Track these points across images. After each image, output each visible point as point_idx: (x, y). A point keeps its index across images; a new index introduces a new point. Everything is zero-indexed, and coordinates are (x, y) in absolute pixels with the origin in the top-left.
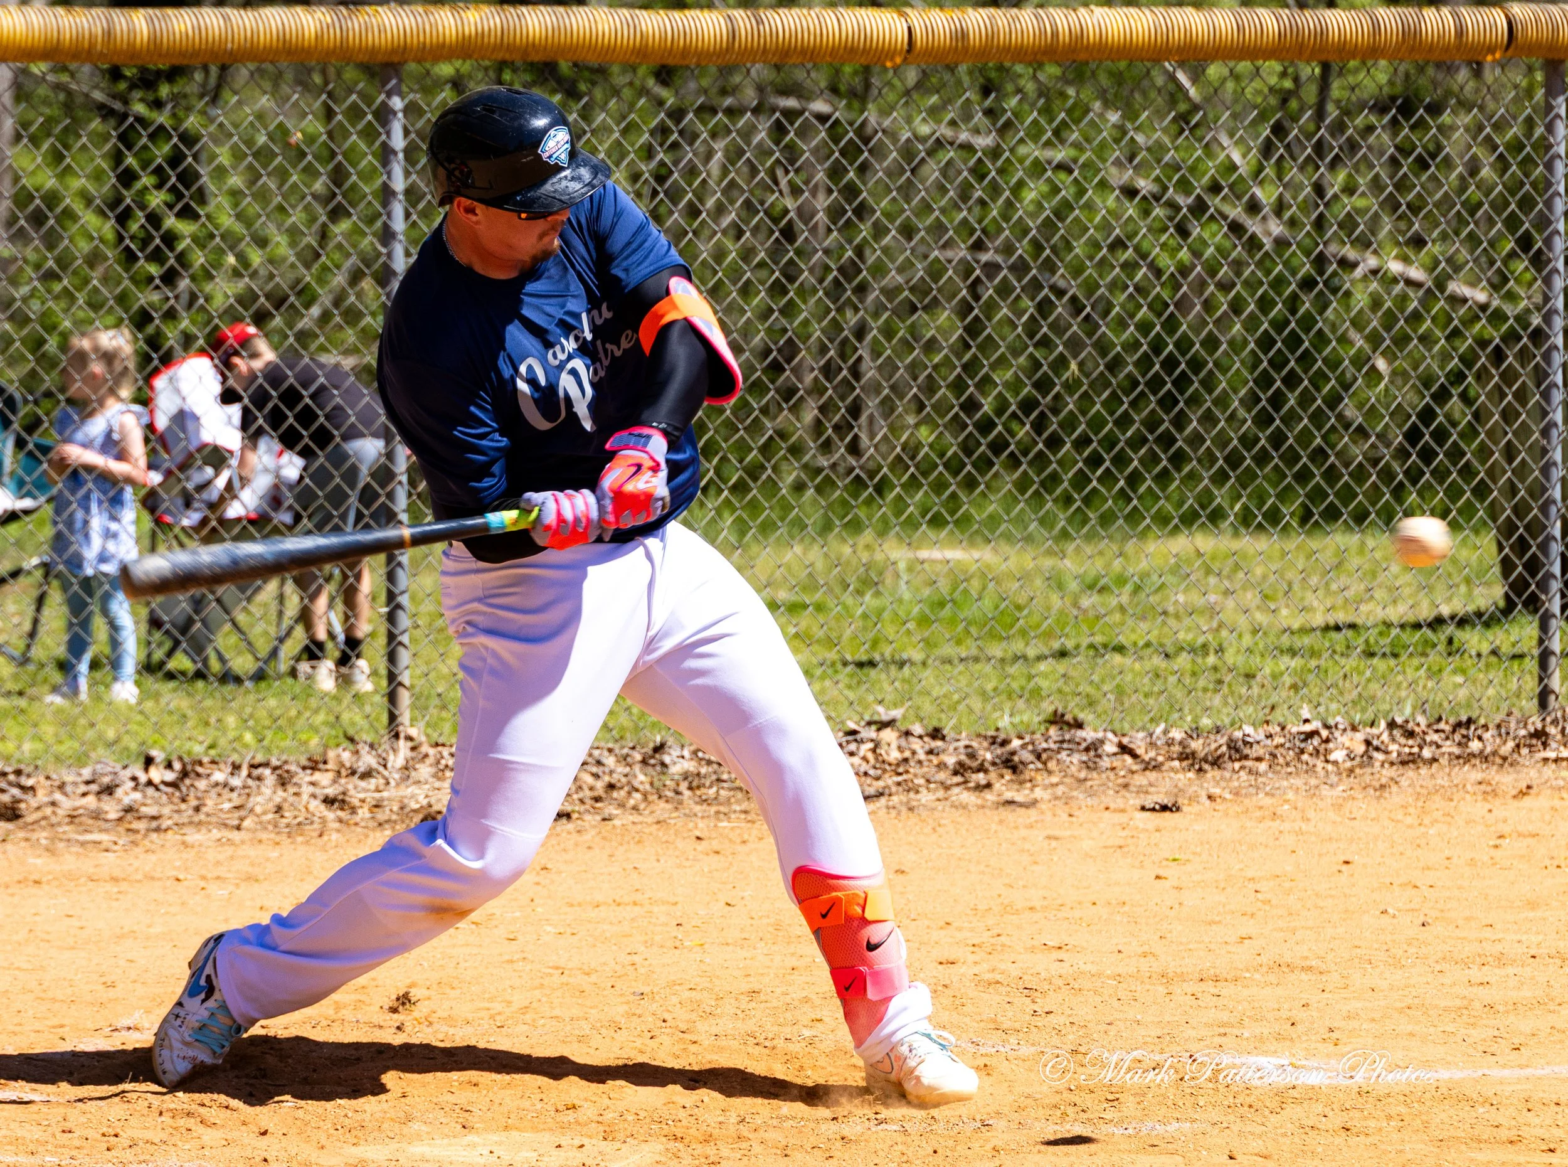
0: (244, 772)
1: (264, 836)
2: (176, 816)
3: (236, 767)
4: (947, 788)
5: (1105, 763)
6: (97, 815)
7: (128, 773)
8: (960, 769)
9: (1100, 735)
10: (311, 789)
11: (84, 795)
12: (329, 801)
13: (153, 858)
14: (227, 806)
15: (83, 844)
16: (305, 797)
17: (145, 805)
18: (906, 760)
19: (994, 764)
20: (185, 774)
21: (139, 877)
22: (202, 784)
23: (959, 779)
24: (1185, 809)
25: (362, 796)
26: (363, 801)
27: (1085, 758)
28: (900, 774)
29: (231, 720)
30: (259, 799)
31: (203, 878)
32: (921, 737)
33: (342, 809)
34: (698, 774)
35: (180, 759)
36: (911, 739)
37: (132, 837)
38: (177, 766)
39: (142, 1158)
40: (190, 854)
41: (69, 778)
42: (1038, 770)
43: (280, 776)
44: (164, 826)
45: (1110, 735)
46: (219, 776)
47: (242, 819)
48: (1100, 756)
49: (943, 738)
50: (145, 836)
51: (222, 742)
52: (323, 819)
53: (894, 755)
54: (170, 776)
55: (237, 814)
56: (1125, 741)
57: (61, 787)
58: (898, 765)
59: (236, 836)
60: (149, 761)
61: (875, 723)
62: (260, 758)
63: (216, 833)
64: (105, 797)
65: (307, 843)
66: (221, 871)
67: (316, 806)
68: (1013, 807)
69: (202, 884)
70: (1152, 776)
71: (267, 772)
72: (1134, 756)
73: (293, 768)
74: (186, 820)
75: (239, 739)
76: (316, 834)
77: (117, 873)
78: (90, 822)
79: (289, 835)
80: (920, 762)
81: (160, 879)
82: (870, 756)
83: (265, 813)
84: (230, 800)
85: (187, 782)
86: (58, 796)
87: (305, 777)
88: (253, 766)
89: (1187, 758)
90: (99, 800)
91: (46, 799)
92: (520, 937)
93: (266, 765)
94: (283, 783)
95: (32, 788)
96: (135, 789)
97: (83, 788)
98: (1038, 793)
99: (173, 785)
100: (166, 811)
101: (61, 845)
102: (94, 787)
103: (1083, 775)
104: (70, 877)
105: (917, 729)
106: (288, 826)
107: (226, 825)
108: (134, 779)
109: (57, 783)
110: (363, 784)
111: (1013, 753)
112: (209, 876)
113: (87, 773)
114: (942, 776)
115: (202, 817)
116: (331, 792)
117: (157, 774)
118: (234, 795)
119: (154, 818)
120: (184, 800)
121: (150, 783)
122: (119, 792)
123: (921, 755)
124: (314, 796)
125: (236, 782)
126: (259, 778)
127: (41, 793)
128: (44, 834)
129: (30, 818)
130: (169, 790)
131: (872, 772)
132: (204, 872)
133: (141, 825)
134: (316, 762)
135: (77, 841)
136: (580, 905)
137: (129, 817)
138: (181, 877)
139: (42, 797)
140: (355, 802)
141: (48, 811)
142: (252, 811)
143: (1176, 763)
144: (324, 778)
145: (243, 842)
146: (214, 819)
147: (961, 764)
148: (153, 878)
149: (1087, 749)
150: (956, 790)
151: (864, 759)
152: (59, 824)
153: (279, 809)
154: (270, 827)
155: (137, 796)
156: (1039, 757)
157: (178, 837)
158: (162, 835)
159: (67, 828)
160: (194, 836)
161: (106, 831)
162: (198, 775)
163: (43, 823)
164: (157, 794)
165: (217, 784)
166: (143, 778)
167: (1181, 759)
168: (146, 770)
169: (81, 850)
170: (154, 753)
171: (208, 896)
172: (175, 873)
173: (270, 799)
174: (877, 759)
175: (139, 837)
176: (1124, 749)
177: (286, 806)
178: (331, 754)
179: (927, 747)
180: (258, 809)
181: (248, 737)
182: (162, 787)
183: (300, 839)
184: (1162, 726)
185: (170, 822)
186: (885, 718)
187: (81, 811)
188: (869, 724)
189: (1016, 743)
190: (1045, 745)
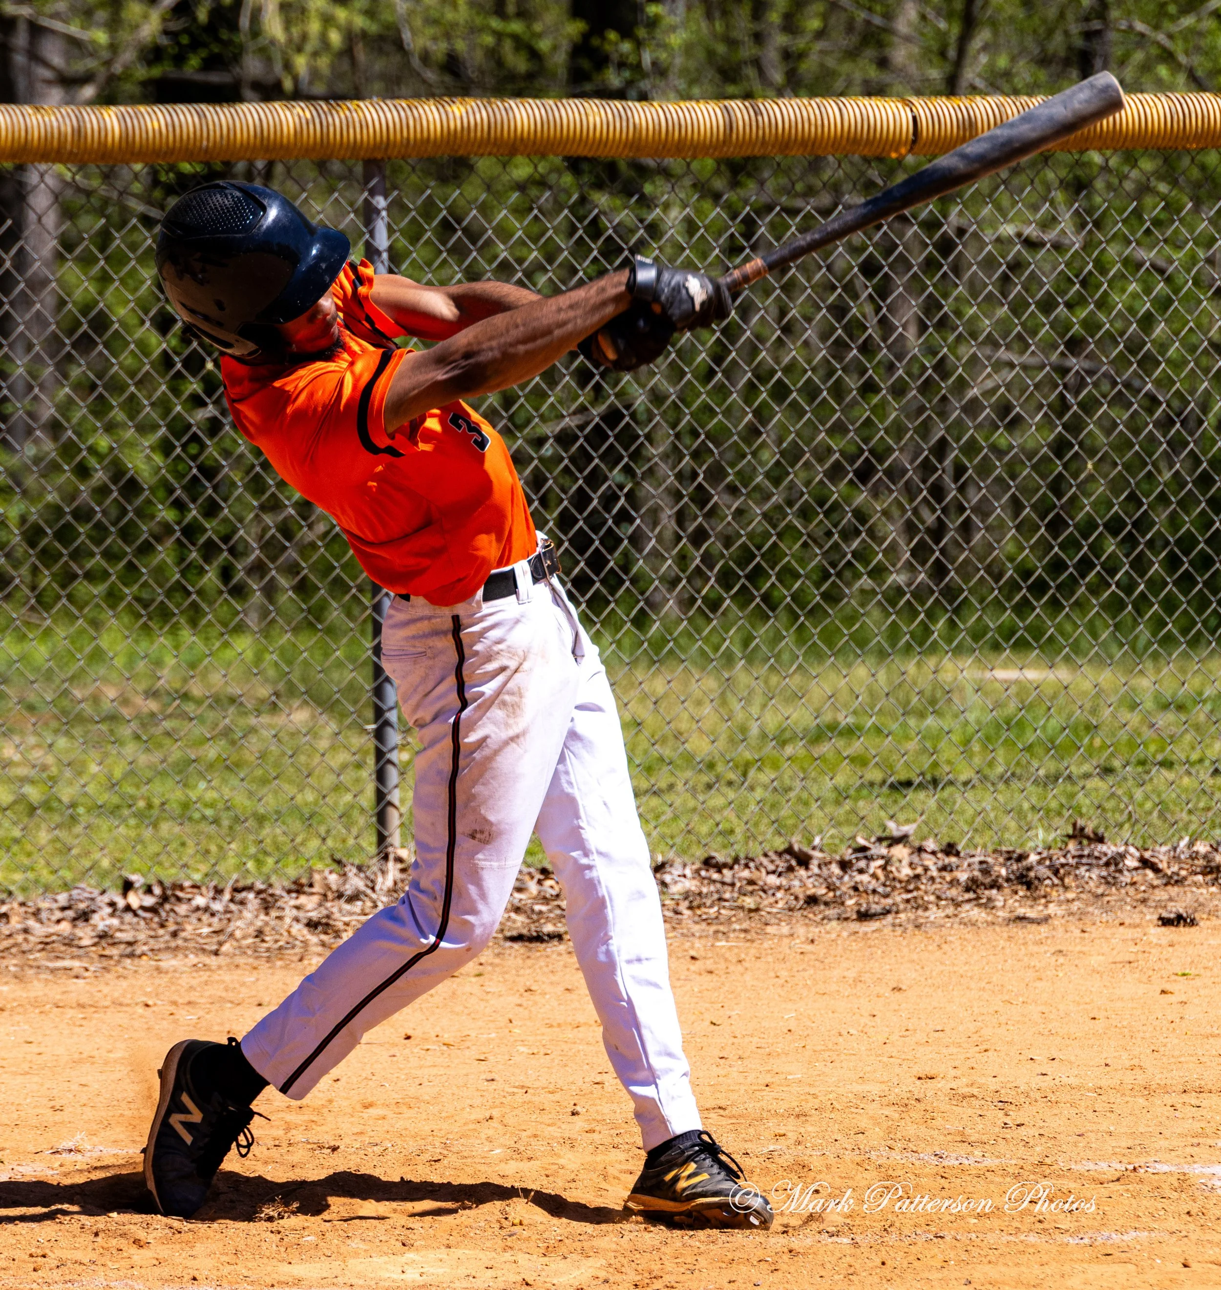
0: (227, 896)
1: (241, 960)
2: (152, 941)
3: (219, 891)
4: (958, 904)
5: (1126, 877)
6: (70, 942)
7: (106, 898)
8: (973, 885)
9: (1122, 849)
10: (295, 912)
11: (58, 921)
12: (312, 925)
13: (124, 984)
14: (206, 930)
15: (53, 971)
16: (288, 920)
17: (121, 930)
18: (917, 877)
19: (1008, 880)
20: (165, 899)
21: (107, 1003)
22: (182, 909)
23: (971, 895)
24: (1202, 923)
25: (346, 919)
26: (347, 924)
27: (1104, 873)
28: (910, 891)
30: (239, 923)
31: (174, 1003)
32: (934, 853)
33: (326, 933)
34: (700, 894)
35: (161, 883)
36: (924, 855)
37: (105, 963)
38: (157, 890)
40: (164, 980)
41: (44, 905)
42: (1054, 885)
43: (263, 899)
44: (138, 952)
45: (1132, 849)
46: (200, 901)
47: (220, 944)
48: (1120, 871)
49: (958, 854)
50: (119, 962)
52: (305, 943)
53: (906, 872)
54: (149, 901)
55: (215, 939)
56: (1148, 855)
57: (36, 914)
58: (909, 882)
59: (213, 961)
60: (127, 886)
61: (887, 838)
63: (192, 959)
64: (80, 924)
65: (286, 967)
66: (193, 996)
67: (298, 929)
68: (1024, 923)
69: (172, 1009)
70: (1174, 890)
71: (251, 896)
72: (1157, 870)
73: (278, 891)
74: (162, 946)
76: (296, 958)
77: (84, 1000)
78: (63, 948)
79: (268, 959)
80: (932, 879)
81: (128, 1005)
82: (880, 873)
83: (244, 937)
84: (210, 925)
85: (167, 907)
86: (31, 923)
87: (289, 901)
88: (236, 890)
90: (75, 926)
91: (19, 926)
93: (249, 888)
94: (266, 907)
96: (112, 915)
97: (58, 915)
98: (1052, 909)
99: (152, 910)
100: (142, 937)
101: (31, 972)
102: (70, 914)
103: (1101, 890)
104: (36, 1003)
105: (931, 845)
106: (268, 950)
107: (204, 950)
108: (112, 904)
109: (30, 910)
110: (347, 907)
111: (1030, 868)
112: (180, 1001)
113: (62, 899)
114: (954, 892)
115: (180, 942)
116: (314, 915)
117: (134, 900)
118: (215, 920)
119: (130, 944)
120: (162, 926)
121: (128, 908)
122: (95, 918)
123: (934, 872)
124: (297, 920)
125: (217, 906)
126: (242, 903)
127: (14, 920)
128: (15, 962)
130: (148, 915)
132: (175, 998)
133: (114, 952)
134: (302, 885)
135: (47, 968)
137: (104, 943)
138: (150, 1003)
139: (15, 923)
140: (339, 925)
141: (20, 938)
142: (231, 935)
143: (1200, 878)
144: (309, 902)
145: (220, 967)
146: (191, 944)
147: (974, 880)
148: (121, 1005)
149: (1108, 864)
150: (967, 907)
151: (874, 876)
152: (30, 951)
153: (259, 934)
154: (249, 952)
155: (115, 922)
156: (1056, 872)
157: (153, 963)
158: (136, 961)
159: (38, 955)
160: (169, 962)
161: (79, 957)
162: (179, 899)
163: (14, 950)
164: (135, 920)
165: (198, 909)
166: (121, 903)
167: (1205, 873)
168: (125, 895)
169: (50, 977)
170: (133, 878)
171: (176, 1022)
172: (144, 999)
173: (251, 924)
174: (887, 877)
175: (112, 962)
176: (1146, 864)
177: (267, 930)
178: (318, 877)
179: (940, 863)
180: (238, 934)
182: (140, 912)
183: (279, 963)
184: (1187, 839)
185: (145, 948)
186: (897, 833)
187: (54, 938)
188: (880, 840)
189: (1033, 858)
190: (1063, 860)
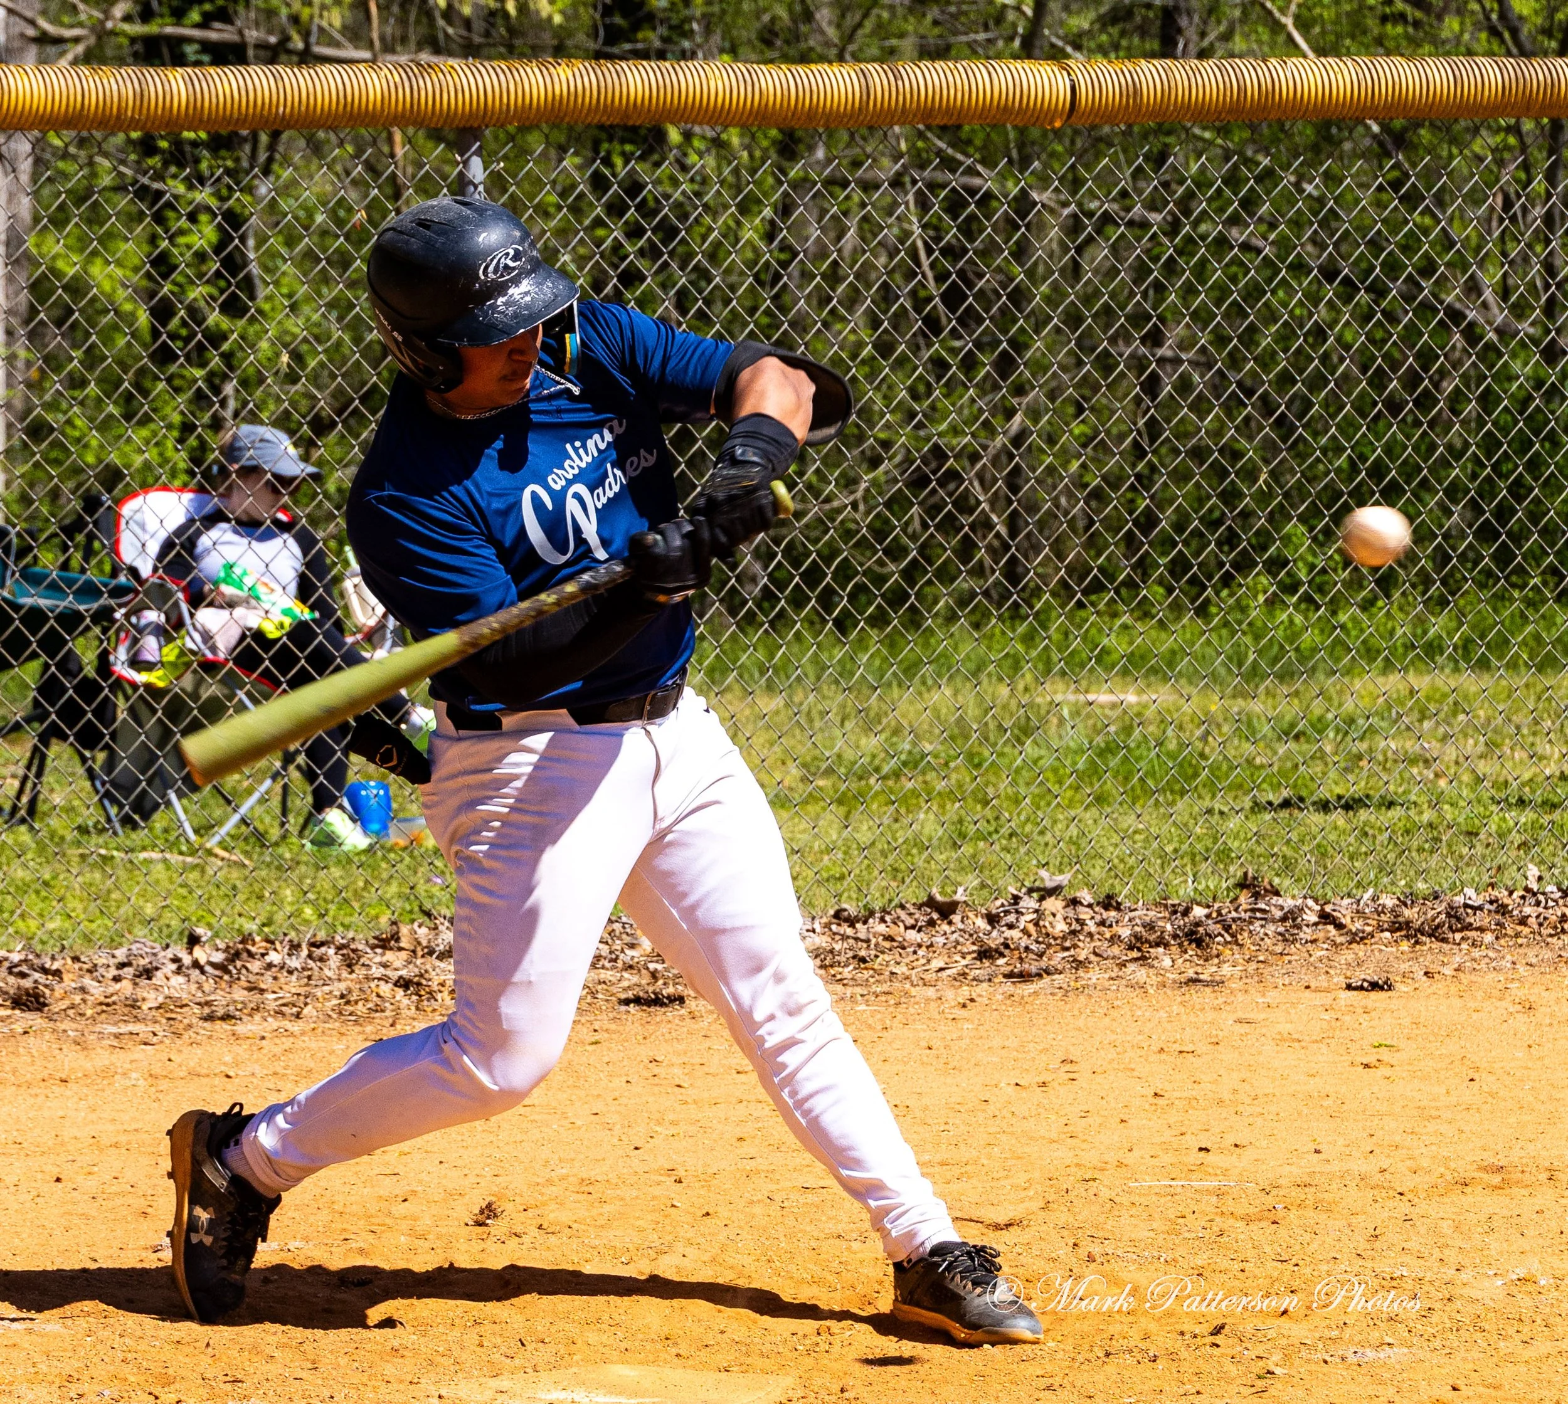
0: (304, 952)
1: (326, 1025)
3: (295, 947)
4: (1123, 965)
5: (1307, 934)
6: (132, 1003)
7: (169, 953)
8: (1136, 943)
9: (1299, 902)
10: (382, 970)
11: (118, 979)
12: (404, 984)
13: (198, 1051)
15: (118, 1036)
18: (1073, 933)
19: (1175, 936)
20: (235, 954)
21: (183, 1074)
22: (255, 966)
23: (1135, 954)
24: (1397, 985)
25: (441, 978)
26: (442, 984)
27: (1281, 929)
28: (1067, 949)
29: (288, 893)
32: (1090, 906)
33: (418, 994)
34: (831, 951)
36: (1080, 909)
40: (243, 1047)
41: (101, 960)
42: (1227, 943)
43: (345, 955)
45: (1310, 902)
46: (274, 957)
48: (1299, 927)
49: (1118, 908)
51: (279, 917)
52: (396, 1004)
53: (1061, 927)
54: (218, 957)
56: (1328, 908)
57: (92, 970)
58: (1064, 938)
59: (295, 1027)
60: (193, 941)
61: (1038, 890)
62: (322, 936)
63: (271, 1022)
64: (143, 982)
66: (278, 1067)
67: (388, 990)
68: (1199, 986)
70: (1360, 950)
71: (331, 951)
72: (1339, 926)
73: (361, 946)
75: (298, 913)
76: (387, 1023)
77: (157, 1070)
78: (125, 1010)
80: (1090, 935)
81: (206, 1076)
82: (1031, 928)
83: (328, 999)
84: (288, 984)
85: (239, 964)
86: (87, 981)
87: (375, 958)
88: (313, 945)
89: (1399, 929)
90: (136, 985)
91: (74, 985)
93: (329, 943)
94: (350, 964)
95: (57, 973)
96: (178, 971)
97: (116, 972)
98: (1226, 969)
99: (222, 967)
101: (92, 1039)
103: (1279, 949)
104: (103, 1073)
105: (1086, 896)
107: (283, 1014)
108: (176, 960)
109: (85, 966)
110: (440, 964)
111: (1198, 924)
113: (121, 954)
114: (1116, 950)
116: (404, 973)
117: (202, 954)
118: (293, 979)
121: (196, 964)
122: (158, 978)
123: (1091, 926)
124: (385, 979)
125: (294, 963)
126: (322, 959)
127: (68, 977)
128: (73, 1025)
129: (55, 1008)
130: (217, 972)
131: (1034, 947)
132: (258, 1068)
134: (387, 940)
135: (111, 1033)
137: (171, 1004)
138: (231, 1074)
139: (69, 982)
140: (434, 985)
141: (77, 998)
142: (313, 996)
143: (1387, 934)
144: (396, 958)
145: (303, 1033)
147: (1137, 937)
148: (198, 1076)
149: (1284, 919)
150: (1131, 967)
151: (1025, 931)
152: (90, 1013)
153: (345, 995)
154: (335, 1015)
155: (180, 980)
156: (1227, 928)
157: (228, 1027)
159: (98, 1018)
160: (246, 1027)
161: (144, 1020)
162: (251, 955)
163: (71, 1012)
164: (203, 977)
165: (272, 966)
166: (187, 960)
167: (1392, 931)
168: (190, 948)
169: (115, 1044)
170: (199, 931)
172: (225, 1069)
174: (1039, 932)
175: (182, 1027)
176: (1326, 918)
177: (353, 991)
178: (404, 930)
179: (1098, 918)
180: (321, 995)
181: (308, 912)
182: (208, 968)
183: (369, 1029)
184: (1371, 891)
186: (1049, 884)
187: (115, 998)
188: (1030, 891)
189: (1199, 912)
190: (1234, 914)
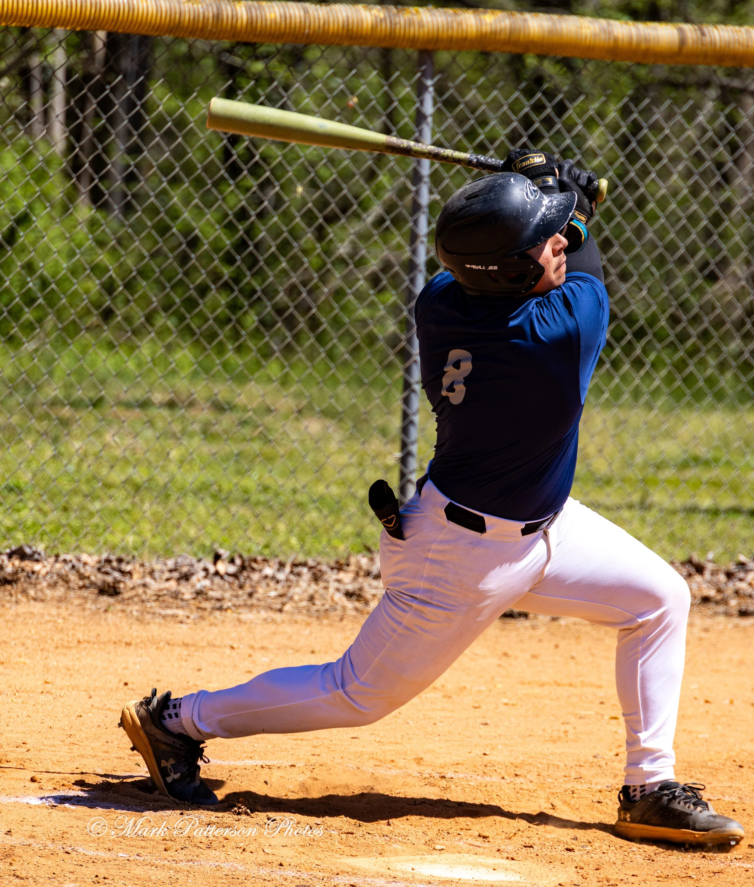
0: (288, 569)
1: (299, 618)
2: (234, 599)
3: (282, 565)
6: (176, 595)
7: (201, 565)
10: (336, 585)
11: (168, 580)
12: (349, 595)
13: (215, 630)
14: (273, 594)
15: (164, 617)
16: (331, 590)
17: (212, 590)
20: (243, 568)
21: (204, 644)
22: (255, 576)
25: (374, 592)
26: (374, 596)
29: (282, 527)
30: (297, 590)
31: (252, 647)
33: (358, 600)
35: (241, 556)
37: (201, 613)
38: (238, 562)
39: (190, 858)
40: (243, 630)
41: (157, 567)
43: (314, 574)
44: (225, 606)
46: (268, 571)
47: (284, 604)
50: (211, 613)
51: (274, 545)
52: (344, 608)
54: (232, 569)
55: (280, 600)
57: (152, 573)
59: (278, 617)
60: (217, 557)
62: (301, 558)
63: (263, 614)
64: (183, 582)
65: (331, 625)
66: (266, 643)
67: (339, 598)
69: (250, 651)
71: (305, 570)
73: (324, 568)
74: (241, 603)
75: (287, 542)
76: (337, 618)
77: (188, 640)
78: (171, 600)
79: (318, 618)
81: (219, 647)
83: (301, 600)
84: (276, 589)
85: (245, 574)
86: (148, 580)
87: (332, 576)
88: (295, 565)
90: (179, 584)
91: (139, 582)
92: (483, 706)
93: (304, 564)
94: (316, 578)
95: (130, 573)
96: (206, 577)
97: (167, 575)
99: (235, 576)
100: (227, 595)
101: (148, 617)
102: (176, 575)
104: (153, 641)
106: (317, 611)
107: (271, 608)
108: (206, 570)
109: (148, 570)
110: (375, 583)
112: (256, 646)
113: (171, 564)
115: (254, 601)
116: (350, 587)
117: (222, 567)
118: (279, 586)
119: (218, 600)
120: (241, 587)
121: (217, 573)
122: (194, 579)
124: (338, 590)
125: (281, 576)
126: (299, 575)
127: (136, 576)
128: (136, 607)
129: (126, 595)
130: (231, 579)
132: (252, 643)
133: (207, 605)
134: (341, 565)
135: (160, 614)
136: (529, 683)
137: (200, 598)
138: (235, 646)
139: (136, 579)
140: (368, 596)
141: (140, 590)
142: (291, 598)
144: (346, 577)
145: (283, 622)
146: (262, 603)
148: (214, 646)
152: (148, 601)
153: (311, 599)
154: (304, 611)
155: (207, 583)
157: (235, 615)
158: (224, 613)
159: (153, 604)
160: (247, 615)
161: (182, 608)
162: (253, 569)
163: (136, 599)
164: (221, 582)
165: (266, 577)
166: (212, 569)
168: (215, 563)
169: (162, 621)
170: (221, 551)
171: (254, 662)
172: (230, 643)
173: (305, 591)
175: (206, 613)
177: (317, 596)
178: (353, 560)
180: (296, 598)
181: (294, 541)
182: (227, 578)
183: (325, 622)
185: (229, 604)
187: (165, 592)
